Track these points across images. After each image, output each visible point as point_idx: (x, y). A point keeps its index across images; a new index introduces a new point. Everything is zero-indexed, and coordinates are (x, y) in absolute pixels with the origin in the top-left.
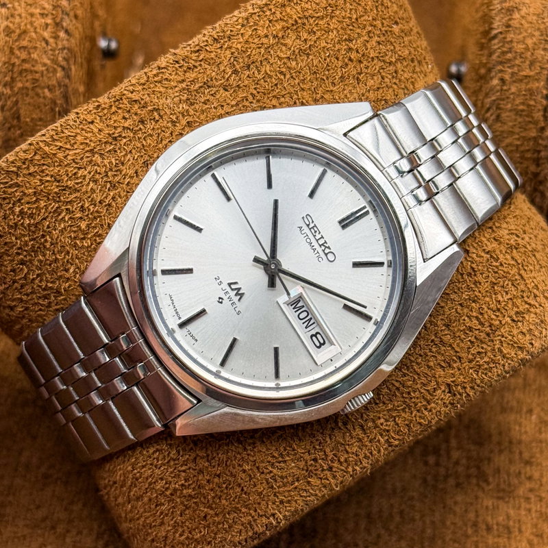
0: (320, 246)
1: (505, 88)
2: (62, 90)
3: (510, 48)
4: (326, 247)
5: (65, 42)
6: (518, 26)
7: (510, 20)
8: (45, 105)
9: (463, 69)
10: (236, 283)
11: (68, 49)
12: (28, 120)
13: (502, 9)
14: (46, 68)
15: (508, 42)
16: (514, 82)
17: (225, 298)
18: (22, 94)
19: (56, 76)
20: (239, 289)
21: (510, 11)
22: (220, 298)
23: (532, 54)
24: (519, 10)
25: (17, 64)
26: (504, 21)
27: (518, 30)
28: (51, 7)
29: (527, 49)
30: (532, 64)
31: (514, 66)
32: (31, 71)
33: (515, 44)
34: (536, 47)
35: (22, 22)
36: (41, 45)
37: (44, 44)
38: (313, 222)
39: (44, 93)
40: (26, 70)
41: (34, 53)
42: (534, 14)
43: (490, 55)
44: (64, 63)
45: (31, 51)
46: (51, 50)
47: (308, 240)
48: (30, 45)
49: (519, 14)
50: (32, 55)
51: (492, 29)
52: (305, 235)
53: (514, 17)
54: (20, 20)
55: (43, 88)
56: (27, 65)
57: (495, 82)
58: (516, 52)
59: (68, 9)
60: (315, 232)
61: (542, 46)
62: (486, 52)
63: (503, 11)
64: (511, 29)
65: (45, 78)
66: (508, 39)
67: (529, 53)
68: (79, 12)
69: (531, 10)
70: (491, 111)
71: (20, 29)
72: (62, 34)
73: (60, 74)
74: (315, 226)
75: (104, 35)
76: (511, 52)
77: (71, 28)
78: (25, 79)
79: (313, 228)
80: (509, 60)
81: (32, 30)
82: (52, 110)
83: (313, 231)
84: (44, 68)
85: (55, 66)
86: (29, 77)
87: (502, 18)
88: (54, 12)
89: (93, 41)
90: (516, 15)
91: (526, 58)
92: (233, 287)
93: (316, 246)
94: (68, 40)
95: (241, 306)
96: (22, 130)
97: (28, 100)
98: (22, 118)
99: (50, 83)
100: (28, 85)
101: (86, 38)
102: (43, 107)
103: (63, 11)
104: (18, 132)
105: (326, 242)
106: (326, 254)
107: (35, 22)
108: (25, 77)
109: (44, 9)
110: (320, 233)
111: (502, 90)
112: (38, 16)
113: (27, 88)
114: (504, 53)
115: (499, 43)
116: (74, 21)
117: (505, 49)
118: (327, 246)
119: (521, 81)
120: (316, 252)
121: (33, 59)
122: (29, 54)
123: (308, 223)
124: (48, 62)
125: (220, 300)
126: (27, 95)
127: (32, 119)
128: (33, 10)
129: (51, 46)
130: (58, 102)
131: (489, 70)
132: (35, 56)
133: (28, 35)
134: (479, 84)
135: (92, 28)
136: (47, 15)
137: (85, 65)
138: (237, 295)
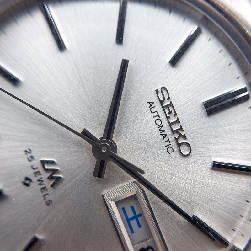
0: (174, 132)
4: (180, 135)
10: (53, 163)
17: (35, 179)
20: (55, 171)
22: (27, 179)
38: (169, 98)
47: (159, 122)
52: (156, 114)
60: (170, 112)
74: (171, 104)
79: (167, 106)
83: (167, 111)
92: (47, 166)
93: (168, 132)
95: (53, 194)
105: (181, 129)
106: (179, 145)
110: (175, 115)
118: (182, 134)
120: (166, 139)
123: (162, 99)
125: (27, 182)
138: (50, 178)
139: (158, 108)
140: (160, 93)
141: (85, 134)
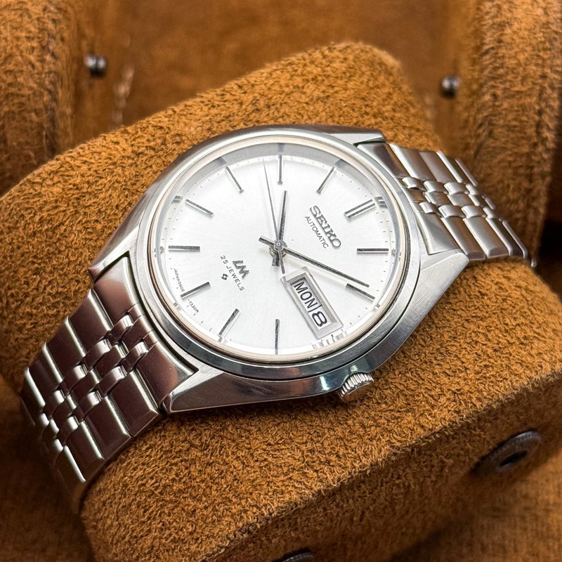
0: (326, 233)
1: (497, 103)
2: (49, 113)
3: (502, 64)
4: (332, 235)
5: (52, 66)
6: (510, 41)
7: (502, 35)
8: (32, 129)
9: (456, 84)
10: (242, 262)
11: (55, 72)
12: (15, 144)
13: (494, 24)
14: (32, 91)
15: (499, 58)
16: (507, 97)
17: (230, 275)
18: (9, 118)
19: (43, 100)
20: (244, 267)
21: (502, 26)
22: (224, 275)
23: (525, 69)
24: (511, 25)
25: (3, 87)
26: (495, 36)
27: (510, 45)
28: (37, 31)
29: (519, 64)
30: (524, 79)
31: (505, 81)
32: (18, 95)
33: (507, 60)
34: (528, 63)
35: (8, 46)
36: (27, 68)
37: (30, 67)
38: (320, 213)
39: (30, 117)
40: (12, 94)
41: (20, 77)
42: (526, 29)
43: (482, 70)
44: (50, 87)
45: (17, 74)
46: (38, 74)
47: (315, 229)
48: (16, 69)
49: (510, 28)
50: (19, 79)
51: (483, 44)
52: (312, 224)
53: (506, 32)
54: (6, 44)
55: (30, 112)
56: (13, 89)
57: (487, 98)
58: (508, 68)
59: (54, 32)
60: (322, 221)
61: (534, 61)
62: (477, 67)
63: (495, 26)
64: (502, 44)
65: (32, 102)
66: (500, 55)
67: (521, 69)
68: (66, 35)
69: (523, 25)
70: (484, 127)
71: (6, 53)
72: (48, 58)
73: (46, 98)
74: (322, 216)
75: (92, 53)
76: (502, 68)
77: (58, 51)
78: (11, 103)
79: (320, 218)
80: (501, 76)
81: (18, 53)
82: (39, 134)
83: (320, 221)
84: (30, 92)
85: (42, 90)
86: (16, 101)
87: (494, 33)
88: (40, 35)
89: (80, 61)
90: (508, 31)
91: (518, 73)
92: (238, 265)
93: (323, 234)
94: (54, 64)
96: (9, 154)
97: (14, 123)
98: (9, 142)
99: (37, 107)
100: (14, 108)
101: (73, 59)
102: (30, 131)
103: (49, 35)
104: (6, 156)
105: (332, 231)
106: (331, 241)
107: (21, 45)
108: (12, 100)
109: (30, 32)
110: (326, 222)
111: (494, 106)
112: (25, 39)
113: (13, 112)
114: (496, 69)
115: (490, 59)
116: (61, 44)
117: (497, 65)
118: (333, 233)
119: (513, 96)
120: (322, 239)
121: (19, 83)
122: (16, 77)
123: (315, 214)
124: (35, 86)
125: (225, 277)
126: (14, 119)
127: (19, 144)
128: (18, 33)
129: (37, 69)
130: (45, 126)
131: (481, 86)
132: (20, 79)
133: (14, 59)
134: (471, 100)
135: (79, 48)
136: (33, 39)
137: (72, 87)
138: (241, 272)
139: (313, 219)
140: (313, 209)
141: (264, 240)
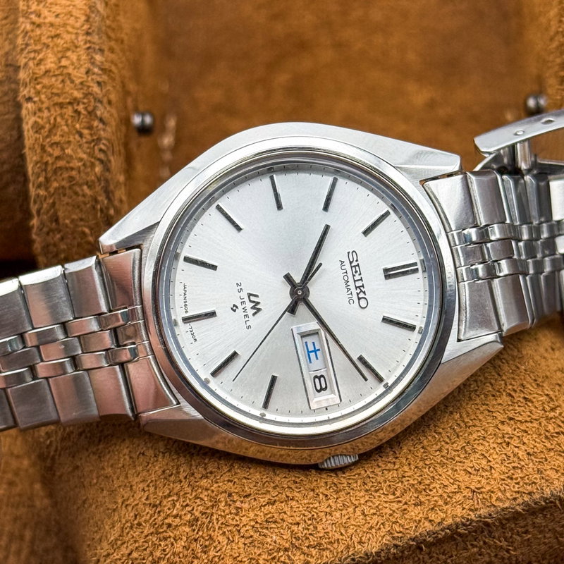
0: (356, 288)
4: (361, 291)
10: (256, 296)
17: (240, 307)
20: (258, 303)
22: (234, 305)
38: (357, 261)
47: (346, 278)
52: (345, 271)
60: (356, 272)
74: (358, 265)
79: (355, 266)
83: (354, 270)
92: (253, 298)
93: (352, 287)
95: (253, 321)
105: (363, 286)
106: (359, 299)
110: (360, 274)
118: (363, 290)
120: (349, 292)
123: (351, 260)
125: (235, 308)
138: (253, 308)
139: (347, 266)
140: (350, 254)
141: (288, 278)
